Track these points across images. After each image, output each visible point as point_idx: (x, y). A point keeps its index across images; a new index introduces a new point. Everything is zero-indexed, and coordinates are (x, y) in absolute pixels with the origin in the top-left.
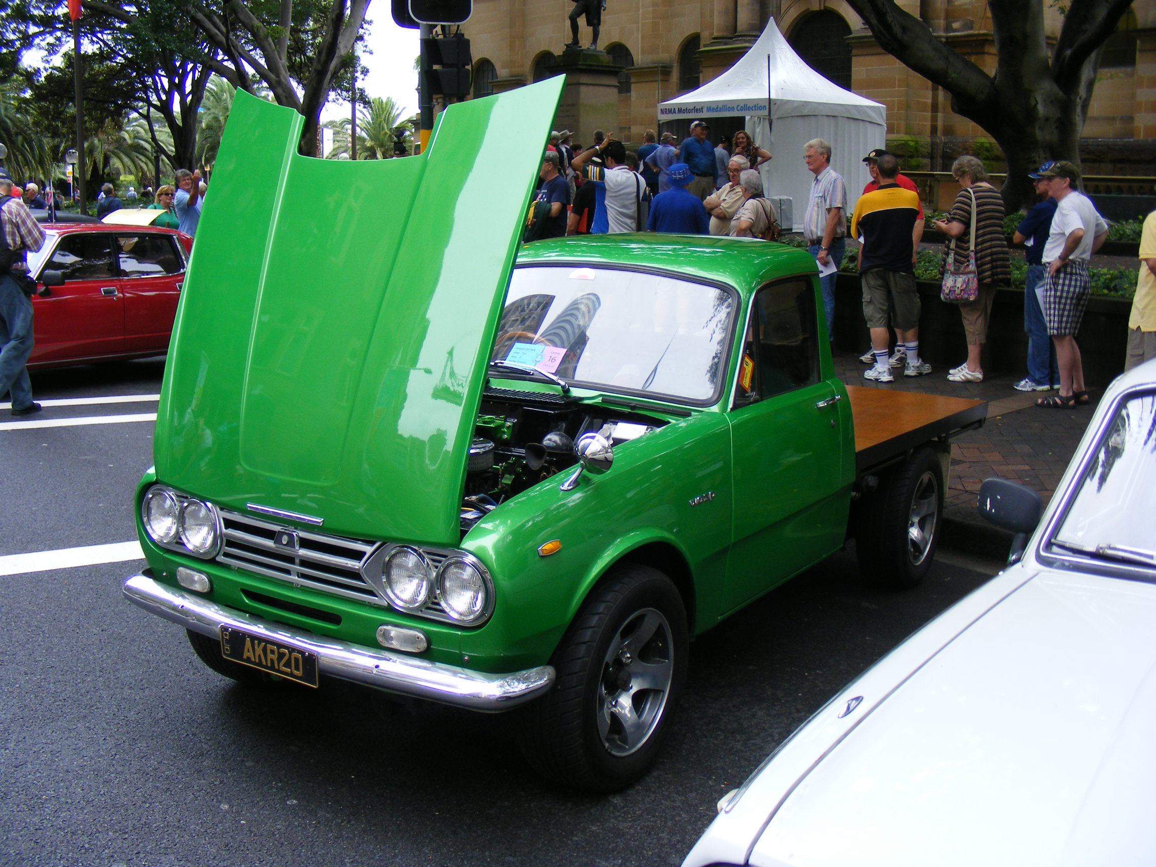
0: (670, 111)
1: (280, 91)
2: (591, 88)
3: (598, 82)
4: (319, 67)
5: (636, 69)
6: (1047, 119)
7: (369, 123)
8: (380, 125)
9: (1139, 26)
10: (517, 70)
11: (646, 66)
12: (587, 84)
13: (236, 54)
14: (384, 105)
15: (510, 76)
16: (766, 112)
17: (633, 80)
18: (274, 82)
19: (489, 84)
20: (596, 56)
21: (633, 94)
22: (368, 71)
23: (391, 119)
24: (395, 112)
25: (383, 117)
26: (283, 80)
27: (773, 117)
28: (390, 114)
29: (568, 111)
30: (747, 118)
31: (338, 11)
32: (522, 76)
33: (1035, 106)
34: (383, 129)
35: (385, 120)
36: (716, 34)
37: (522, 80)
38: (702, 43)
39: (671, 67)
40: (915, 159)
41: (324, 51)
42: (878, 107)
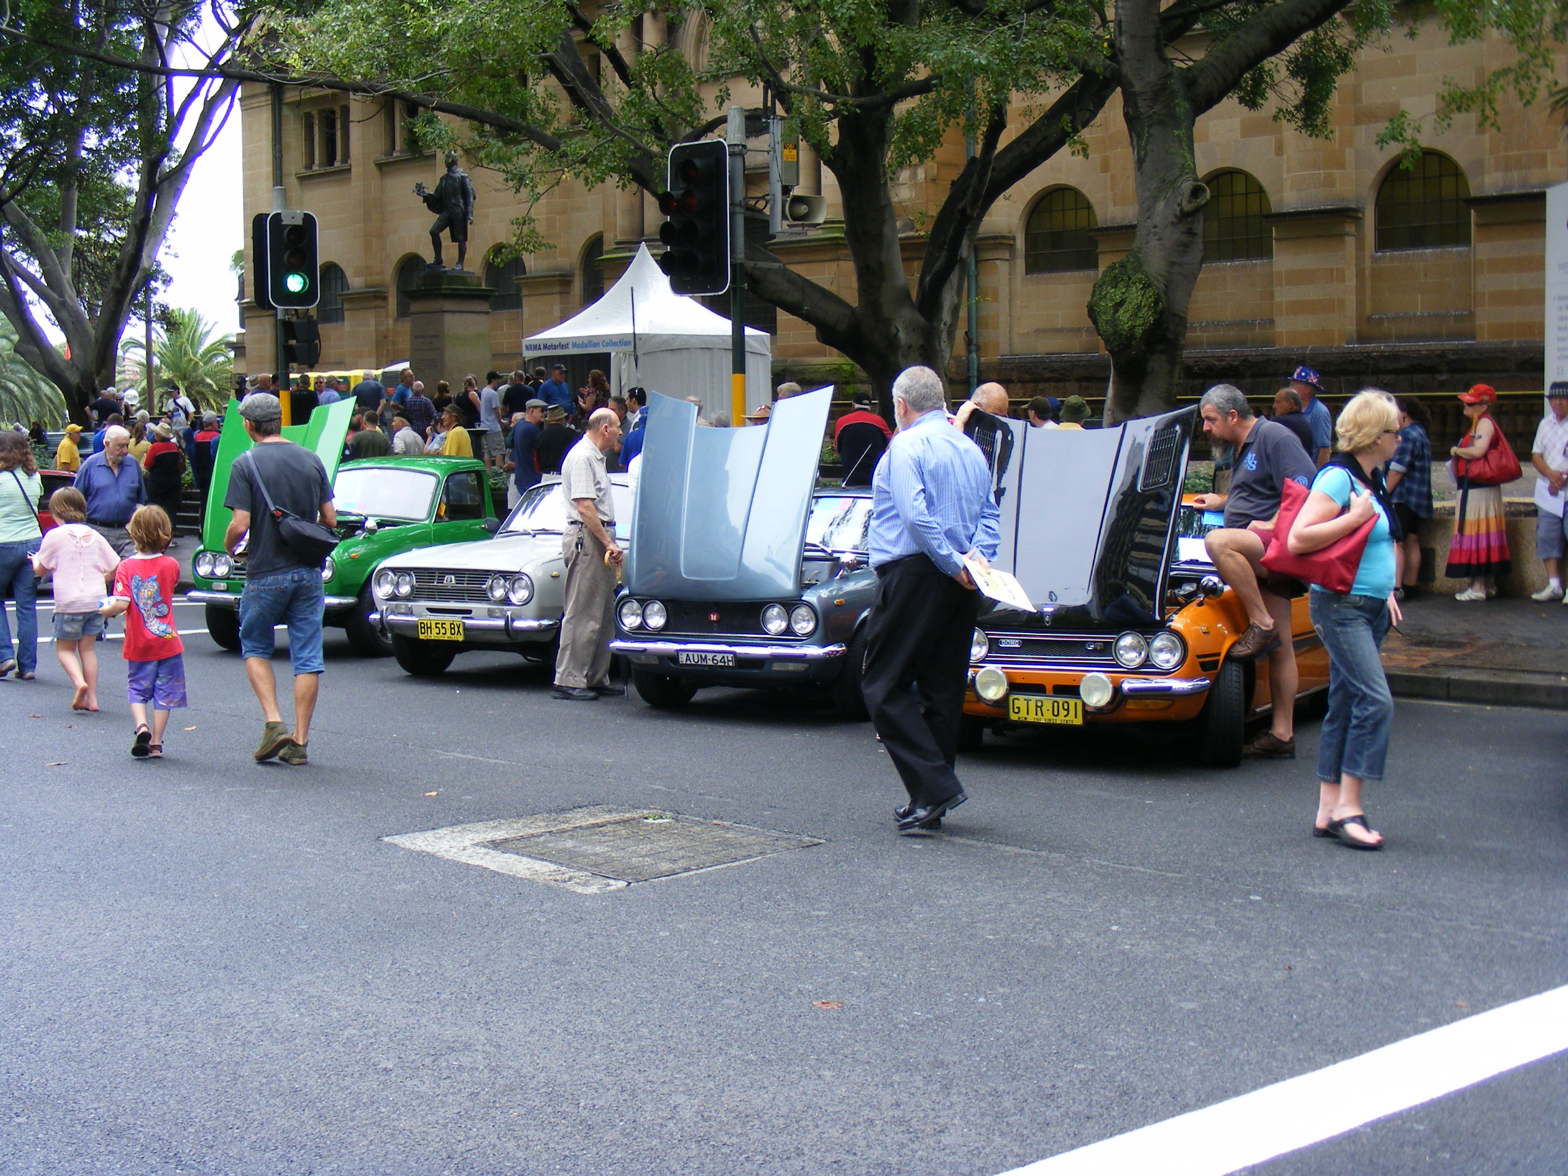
0: (535, 347)
1: (64, 314)
2: (458, 316)
3: (467, 308)
4: (118, 286)
5: (528, 278)
6: (910, 347)
7: (164, 345)
8: (181, 348)
9: (1100, 225)
10: (375, 279)
11: (542, 274)
12: (453, 312)
13: (10, 270)
14: (186, 319)
15: (367, 287)
16: (631, 348)
17: (524, 292)
18: (57, 304)
19: (339, 298)
20: (463, 278)
21: (526, 309)
22: (171, 280)
23: (196, 339)
24: (202, 329)
25: (186, 336)
26: (68, 300)
27: (639, 353)
28: (195, 331)
29: (430, 343)
30: (613, 354)
31: (142, 216)
32: (382, 286)
33: (896, 335)
34: (186, 354)
35: (188, 340)
36: (619, 239)
37: (382, 292)
38: (606, 248)
39: (572, 276)
40: (851, 386)
41: (125, 265)
42: (760, 336)
